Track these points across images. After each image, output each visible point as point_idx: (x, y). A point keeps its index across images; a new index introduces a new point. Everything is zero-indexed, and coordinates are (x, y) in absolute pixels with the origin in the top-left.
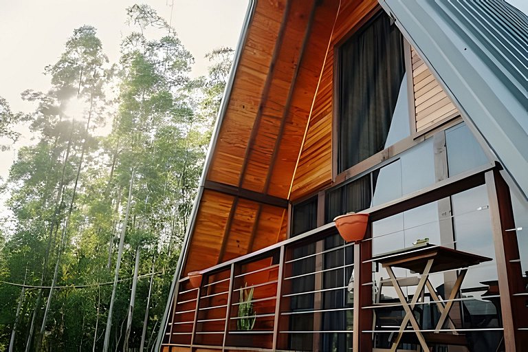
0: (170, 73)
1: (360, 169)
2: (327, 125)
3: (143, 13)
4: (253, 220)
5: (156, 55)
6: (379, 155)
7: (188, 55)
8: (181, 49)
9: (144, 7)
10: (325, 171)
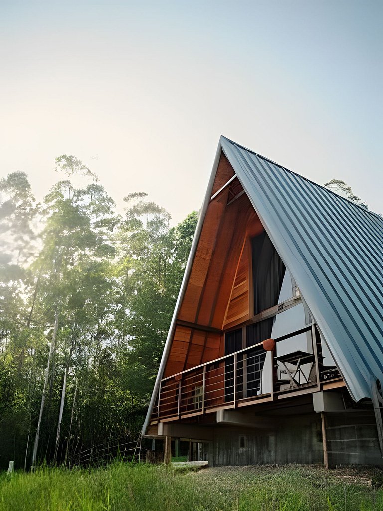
0: (94, 215)
1: (266, 314)
2: (246, 286)
3: (70, 162)
4: (202, 343)
5: (82, 200)
6: (277, 307)
7: (110, 200)
8: (104, 195)
9: (71, 157)
10: (246, 313)
